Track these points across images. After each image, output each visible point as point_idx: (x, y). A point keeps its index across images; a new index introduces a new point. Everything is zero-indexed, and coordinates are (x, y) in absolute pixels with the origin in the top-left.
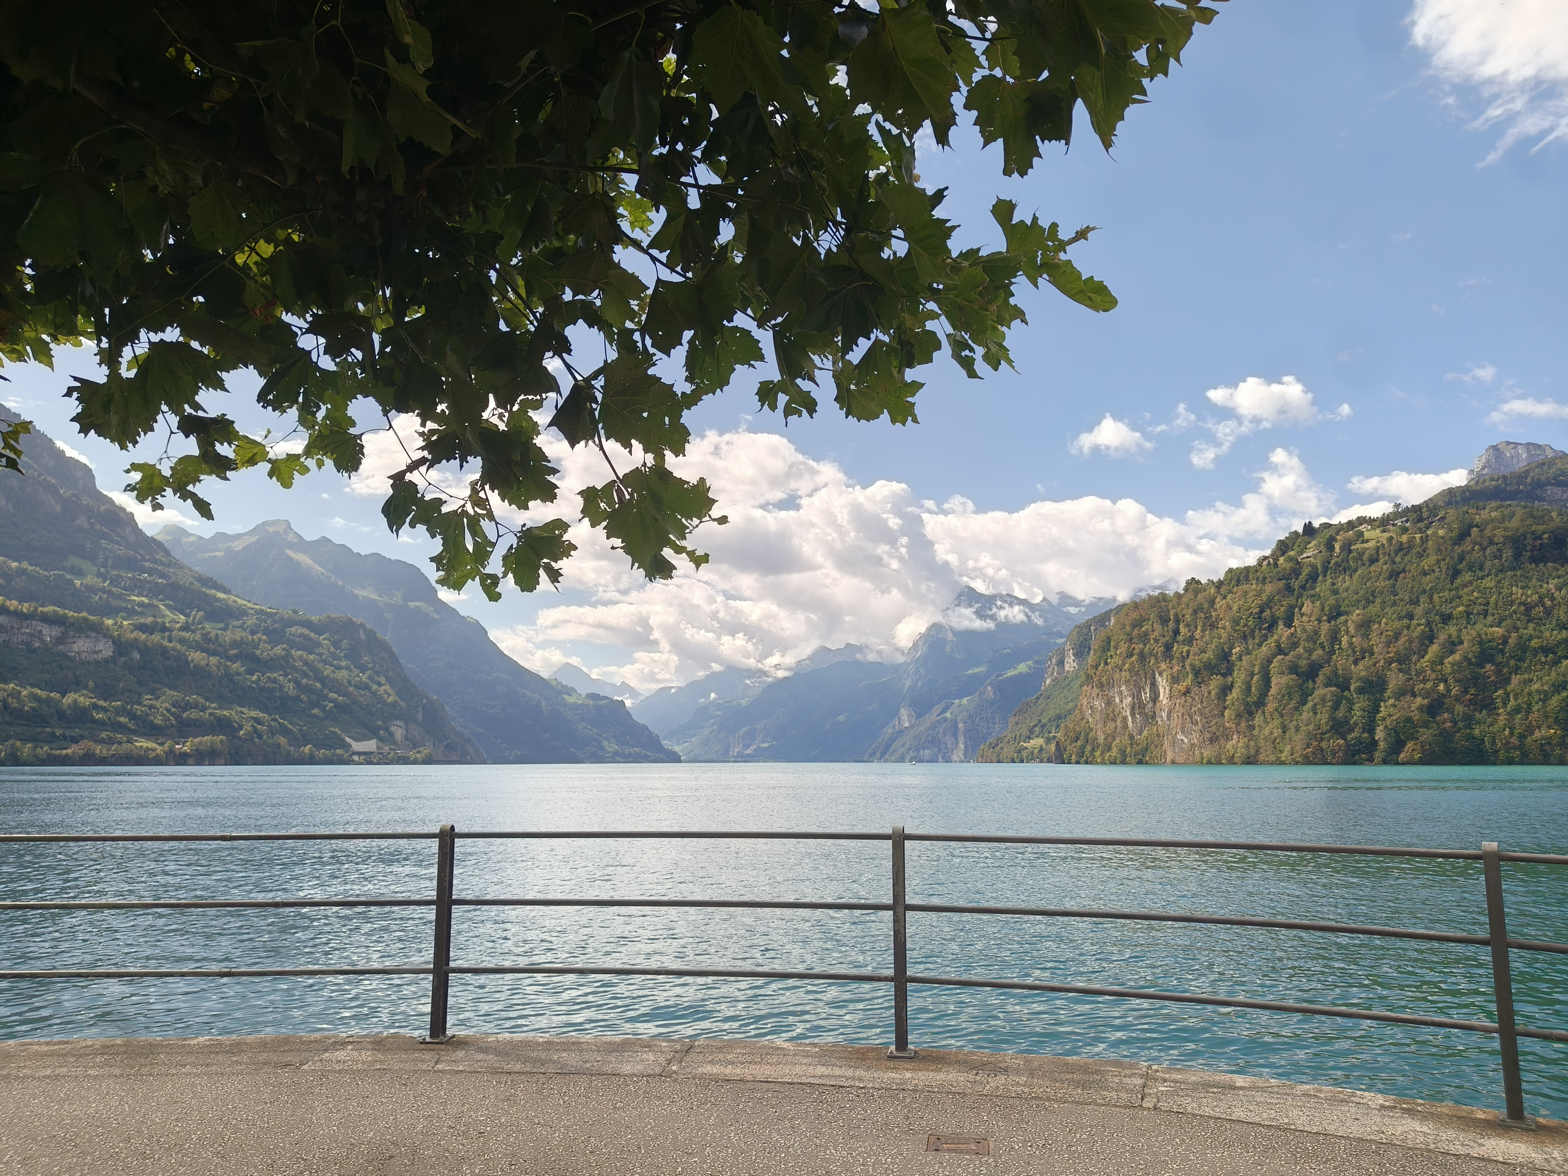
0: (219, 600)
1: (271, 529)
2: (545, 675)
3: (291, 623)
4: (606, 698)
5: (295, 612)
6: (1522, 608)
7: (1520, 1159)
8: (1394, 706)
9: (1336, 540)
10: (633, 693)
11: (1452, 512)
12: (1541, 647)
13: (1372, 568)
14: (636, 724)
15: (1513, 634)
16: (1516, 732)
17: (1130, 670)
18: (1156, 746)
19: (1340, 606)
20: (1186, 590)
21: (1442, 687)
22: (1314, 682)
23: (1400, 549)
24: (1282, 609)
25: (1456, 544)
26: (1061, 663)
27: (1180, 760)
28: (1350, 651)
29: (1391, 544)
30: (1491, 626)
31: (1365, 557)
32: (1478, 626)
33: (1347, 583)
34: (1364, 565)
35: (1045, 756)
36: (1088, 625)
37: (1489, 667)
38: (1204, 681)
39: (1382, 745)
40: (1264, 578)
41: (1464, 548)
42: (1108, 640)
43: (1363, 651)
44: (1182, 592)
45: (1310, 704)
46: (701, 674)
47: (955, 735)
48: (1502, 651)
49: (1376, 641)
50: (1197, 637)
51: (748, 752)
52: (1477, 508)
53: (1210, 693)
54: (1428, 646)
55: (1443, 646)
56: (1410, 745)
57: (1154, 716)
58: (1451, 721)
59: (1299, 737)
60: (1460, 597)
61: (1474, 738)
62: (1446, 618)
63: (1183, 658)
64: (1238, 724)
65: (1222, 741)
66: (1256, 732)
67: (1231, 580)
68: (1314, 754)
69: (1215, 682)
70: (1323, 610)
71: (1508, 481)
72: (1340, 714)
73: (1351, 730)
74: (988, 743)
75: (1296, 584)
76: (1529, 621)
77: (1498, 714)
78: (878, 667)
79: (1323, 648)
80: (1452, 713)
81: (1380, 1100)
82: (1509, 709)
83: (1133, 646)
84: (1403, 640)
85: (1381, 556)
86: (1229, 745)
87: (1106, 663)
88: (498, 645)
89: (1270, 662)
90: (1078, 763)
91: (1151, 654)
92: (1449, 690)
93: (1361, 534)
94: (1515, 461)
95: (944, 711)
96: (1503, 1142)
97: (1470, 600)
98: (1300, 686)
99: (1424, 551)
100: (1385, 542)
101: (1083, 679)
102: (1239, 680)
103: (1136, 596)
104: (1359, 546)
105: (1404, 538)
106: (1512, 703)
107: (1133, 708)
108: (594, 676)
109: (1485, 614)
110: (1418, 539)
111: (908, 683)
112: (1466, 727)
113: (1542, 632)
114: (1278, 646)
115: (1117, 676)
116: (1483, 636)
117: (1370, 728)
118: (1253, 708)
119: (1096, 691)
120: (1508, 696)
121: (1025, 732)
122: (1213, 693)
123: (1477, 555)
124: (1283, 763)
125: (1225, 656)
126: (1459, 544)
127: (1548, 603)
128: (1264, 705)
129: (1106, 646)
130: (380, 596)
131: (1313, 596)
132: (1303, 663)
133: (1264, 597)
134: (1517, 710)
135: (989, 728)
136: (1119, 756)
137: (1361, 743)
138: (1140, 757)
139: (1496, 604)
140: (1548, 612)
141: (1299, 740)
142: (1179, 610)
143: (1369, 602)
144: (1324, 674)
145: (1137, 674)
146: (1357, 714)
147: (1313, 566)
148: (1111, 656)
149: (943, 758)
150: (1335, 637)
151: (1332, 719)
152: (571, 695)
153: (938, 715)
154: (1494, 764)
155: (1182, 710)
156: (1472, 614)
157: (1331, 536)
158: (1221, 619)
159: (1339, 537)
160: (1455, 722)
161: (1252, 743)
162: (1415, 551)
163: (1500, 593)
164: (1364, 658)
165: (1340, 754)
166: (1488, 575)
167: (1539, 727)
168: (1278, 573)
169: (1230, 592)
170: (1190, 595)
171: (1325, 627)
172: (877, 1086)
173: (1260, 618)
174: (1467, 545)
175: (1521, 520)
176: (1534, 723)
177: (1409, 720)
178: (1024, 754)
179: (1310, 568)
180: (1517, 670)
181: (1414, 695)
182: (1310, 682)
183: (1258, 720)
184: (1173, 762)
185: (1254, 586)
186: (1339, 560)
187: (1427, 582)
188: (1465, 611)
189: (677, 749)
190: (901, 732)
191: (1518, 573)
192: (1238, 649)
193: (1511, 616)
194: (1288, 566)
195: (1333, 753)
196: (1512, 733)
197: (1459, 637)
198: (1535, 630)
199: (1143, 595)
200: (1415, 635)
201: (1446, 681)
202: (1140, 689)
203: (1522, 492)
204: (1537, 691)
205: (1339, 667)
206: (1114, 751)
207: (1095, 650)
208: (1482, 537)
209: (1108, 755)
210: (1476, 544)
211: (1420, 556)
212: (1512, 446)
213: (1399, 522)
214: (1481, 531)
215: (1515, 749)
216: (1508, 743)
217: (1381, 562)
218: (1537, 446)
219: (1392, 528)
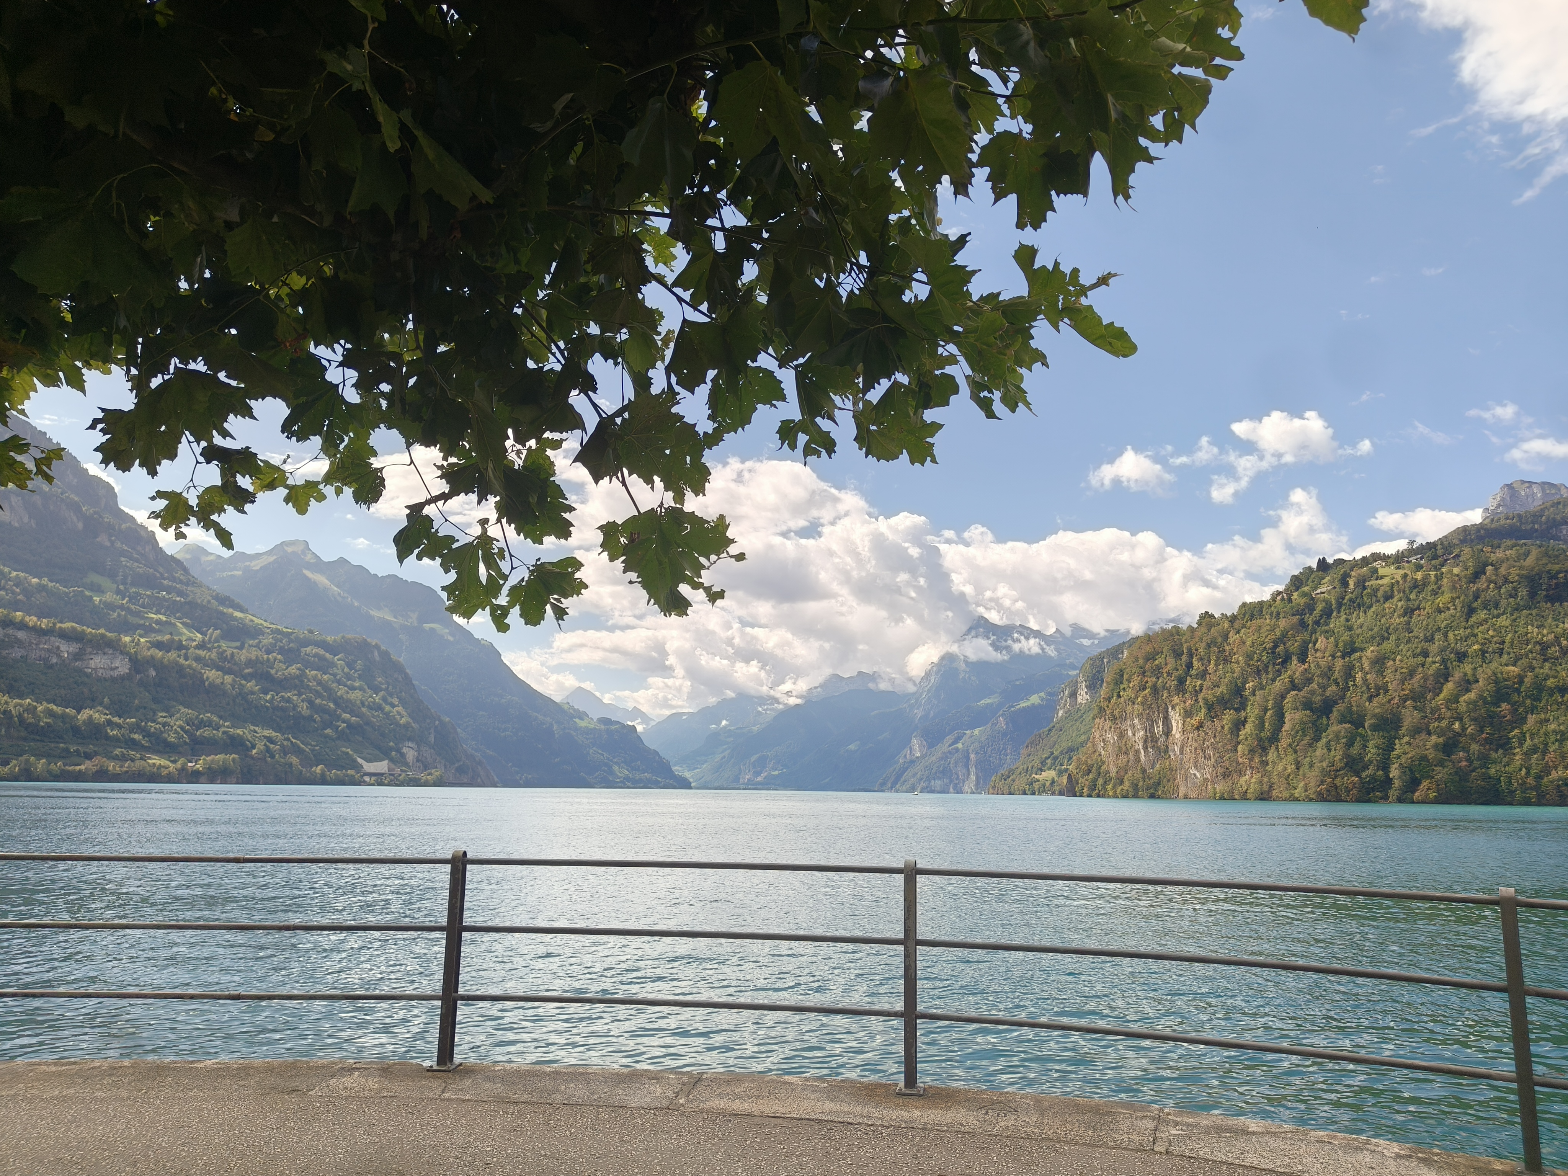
0: (236, 619)
1: (289, 550)
2: (557, 699)
3: (307, 643)
4: (618, 722)
5: (311, 632)
6: (1538, 647)
8: (1408, 743)
9: (1350, 576)
10: (645, 718)
11: (1467, 551)
12: (1557, 687)
13: (1387, 605)
14: (648, 750)
15: (1529, 674)
16: (1533, 772)
17: (1143, 703)
18: (1169, 780)
19: (1355, 643)
20: (1200, 623)
21: (1457, 725)
22: (1328, 718)
23: (1415, 586)
24: (1296, 644)
25: (1471, 582)
26: (1074, 695)
27: (1193, 795)
28: (1364, 688)
29: (1405, 581)
30: (1507, 665)
31: (1380, 594)
32: (1494, 665)
33: (1362, 620)
34: (1378, 601)
35: (1057, 788)
36: (1101, 657)
37: (1504, 706)
38: (1217, 715)
39: (1397, 783)
40: (1278, 614)
41: (1479, 586)
42: (1121, 673)
43: (1378, 688)
44: (1195, 626)
45: (1324, 741)
47: (967, 766)
48: (1518, 691)
49: (1390, 677)
50: (1210, 671)
51: (759, 779)
52: (1492, 546)
53: (1223, 727)
54: (1443, 684)
55: (1458, 684)
56: (1425, 784)
57: (1166, 751)
58: (1467, 760)
59: (1313, 773)
60: (1475, 635)
61: (1490, 778)
62: (1462, 657)
63: (1196, 692)
64: (1251, 760)
65: (1235, 776)
66: (1269, 768)
67: (1244, 615)
68: (1328, 791)
69: (1228, 717)
70: (1337, 646)
71: (1523, 520)
72: (1355, 751)
73: (1366, 767)
74: (999, 774)
75: (1310, 620)
76: (1545, 660)
77: (1514, 754)
78: (890, 696)
79: (1337, 684)
80: (1468, 752)
81: (1396, 1148)
82: (1525, 748)
83: (1146, 679)
84: (1418, 677)
85: (1396, 593)
86: (1243, 780)
87: (1119, 696)
88: (512, 668)
89: (1283, 697)
90: (1089, 796)
91: (1164, 687)
92: (1464, 729)
93: (1375, 571)
94: (1530, 500)
95: (955, 742)
97: (1485, 639)
98: (1314, 723)
99: (1439, 588)
100: (1399, 579)
101: (1096, 711)
102: (1252, 715)
103: (1149, 629)
104: (1373, 582)
105: (1419, 575)
106: (1529, 742)
107: (1145, 742)
108: (606, 701)
109: (1501, 653)
110: (1433, 577)
111: (921, 712)
112: (1481, 767)
113: (1558, 672)
114: (1292, 682)
115: (1129, 709)
116: (1499, 675)
117: (1386, 767)
118: (1267, 744)
119: (1108, 723)
120: (1524, 736)
121: (1037, 763)
122: (1226, 727)
123: (1492, 593)
124: (1297, 800)
125: (1238, 691)
126: (1474, 583)
127: (1564, 643)
128: (1278, 740)
129: (1119, 678)
130: (395, 617)
131: (1327, 632)
132: (1317, 699)
133: (1278, 632)
134: (1534, 750)
135: (1000, 759)
136: (1131, 789)
137: (1376, 781)
138: (1152, 791)
139: (1512, 643)
140: (1564, 652)
141: (1313, 776)
142: (1192, 643)
143: (1384, 639)
144: (1338, 711)
145: (1150, 707)
146: (1372, 752)
147: (1328, 602)
148: (1124, 689)
149: (954, 789)
150: (1349, 673)
151: (1346, 755)
152: (582, 719)
153: (950, 746)
154: (1510, 804)
155: (1195, 744)
156: (1487, 652)
157: (1345, 572)
158: (1235, 654)
159: (1353, 574)
160: (1469, 760)
161: (1266, 779)
162: (1430, 588)
163: (1516, 632)
164: (1378, 695)
165: (1355, 791)
166: (1503, 614)
167: (1556, 768)
168: (1292, 608)
169: (1244, 626)
170: (1204, 629)
171: (1339, 663)
172: (886, 1124)
173: (1274, 653)
174: (1482, 583)
175: (1537, 559)
176: (1551, 764)
177: (1424, 758)
178: (1036, 786)
179: (1324, 604)
180: (1533, 710)
181: (1429, 733)
182: (1324, 718)
183: (1272, 755)
184: (1186, 797)
185: (1268, 621)
186: (1353, 596)
187: (1442, 620)
188: (1480, 650)
189: (687, 775)
190: (912, 762)
191: (1534, 612)
192: (1251, 684)
193: (1527, 655)
194: (1302, 601)
195: (1348, 791)
196: (1528, 773)
197: (1474, 675)
198: (1551, 669)
199: (1157, 628)
200: (1431, 672)
201: (1460, 719)
202: (1153, 723)
203: (1536, 530)
204: (1554, 731)
205: (1354, 704)
206: (1127, 785)
207: (1107, 682)
208: (1497, 575)
209: (1120, 788)
210: (1491, 582)
211: (1435, 593)
212: (1527, 485)
213: (1413, 559)
214: (1496, 569)
215: (1531, 789)
216: (1525, 783)
217: (1395, 599)
218: (1552, 485)
219: (1406, 565)
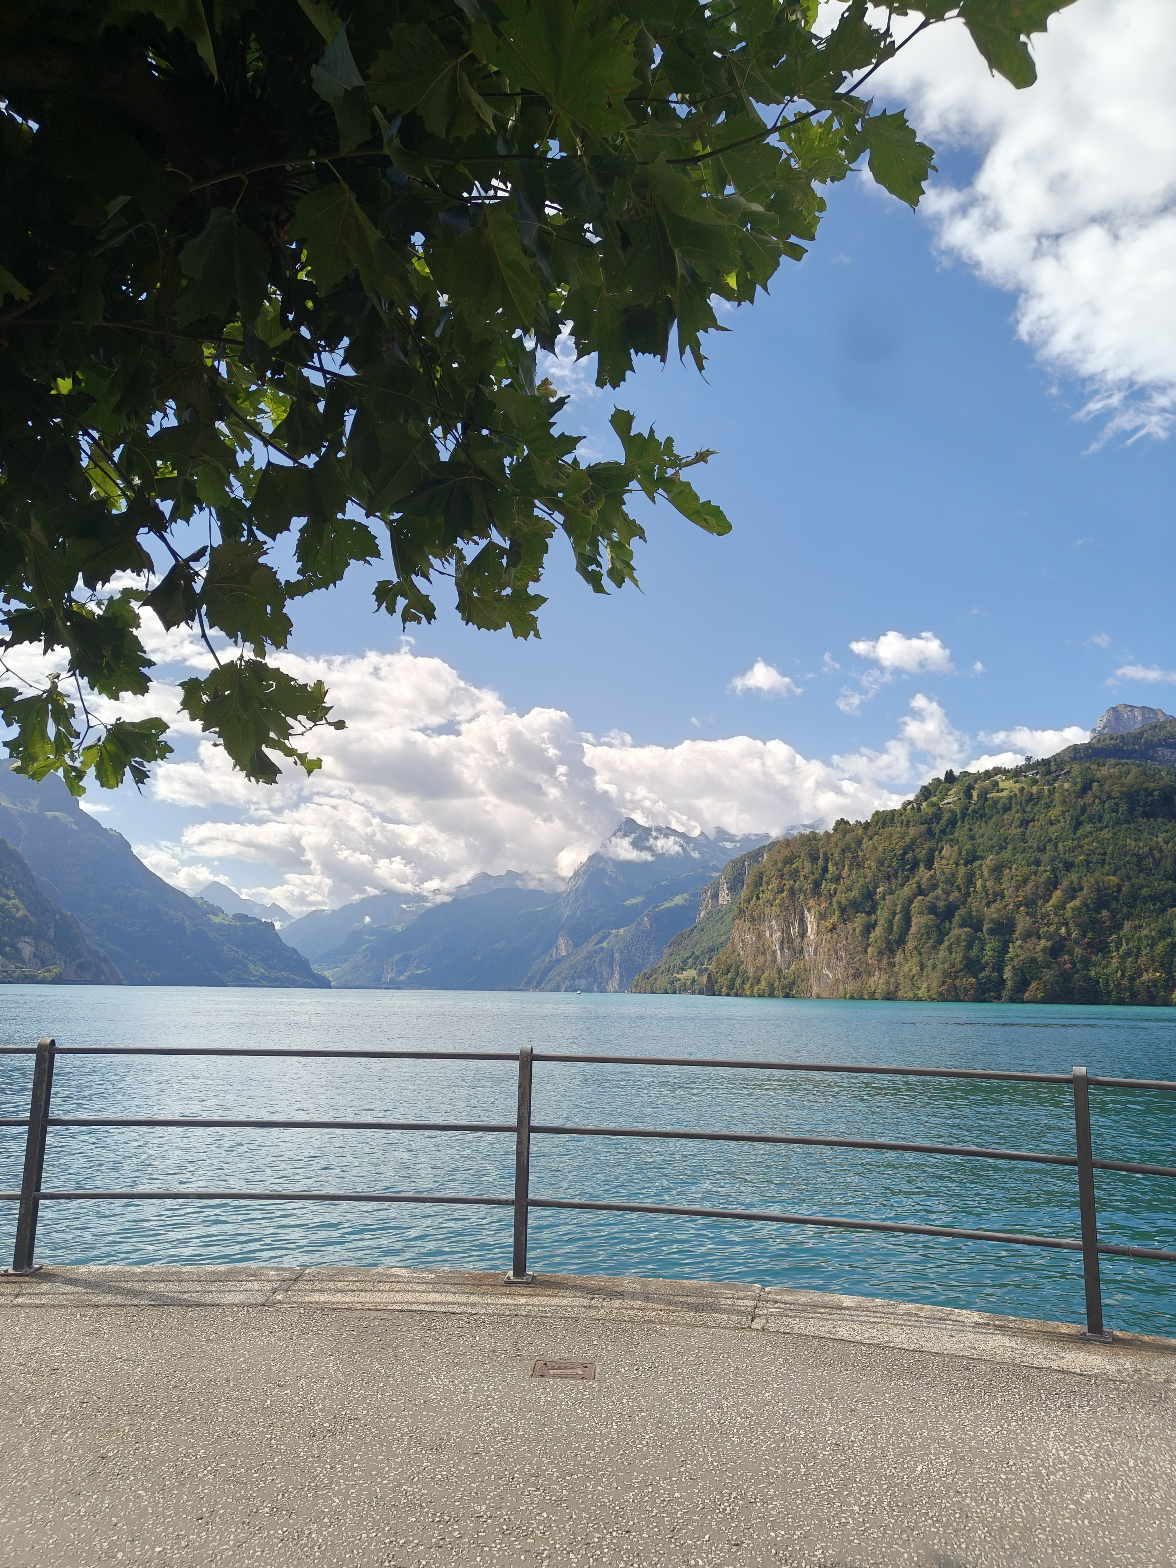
2: (190, 894)
4: (254, 919)
6: (1135, 859)
7: (1096, 1371)
8: (1021, 947)
9: (974, 788)
10: (282, 914)
11: (1076, 768)
12: (1150, 896)
13: (1005, 817)
14: (285, 948)
15: (1126, 883)
16: (1127, 974)
17: (780, 905)
18: (803, 981)
19: (976, 851)
20: (835, 829)
21: (1063, 930)
22: (951, 922)
23: (1031, 800)
24: (924, 852)
25: (1079, 797)
26: (715, 896)
27: (826, 994)
28: (984, 894)
29: (1022, 794)
30: (1108, 875)
31: (1000, 806)
32: (1097, 874)
33: (983, 829)
34: (998, 813)
35: (697, 987)
36: (742, 860)
37: (1105, 913)
38: (849, 918)
39: (1009, 984)
40: (908, 822)
41: (1086, 801)
42: (761, 875)
43: (996, 894)
44: (832, 832)
45: (946, 944)
46: (357, 897)
47: (611, 965)
48: (1116, 899)
49: (1007, 886)
50: (844, 875)
51: (402, 978)
52: (1098, 764)
53: (854, 930)
54: (1052, 892)
55: (1065, 891)
56: (1034, 985)
57: (801, 952)
58: (1071, 963)
59: (936, 975)
60: (1081, 847)
61: (1090, 979)
62: (1069, 866)
63: (831, 896)
64: (879, 961)
65: (865, 977)
66: (896, 969)
67: (877, 823)
68: (948, 991)
69: (860, 920)
70: (960, 854)
71: (1125, 741)
72: (973, 953)
73: (983, 969)
74: (642, 974)
75: (937, 828)
76: (1140, 871)
77: (1112, 957)
78: (537, 896)
79: (960, 890)
80: (1072, 955)
81: (976, 1317)
82: (1121, 952)
83: (784, 882)
84: (1030, 885)
85: (1014, 805)
86: (872, 981)
87: (758, 898)
88: (142, 860)
89: (911, 902)
90: (728, 995)
91: (800, 890)
92: (1069, 933)
93: (996, 784)
94: (1132, 723)
95: (601, 941)
96: (1082, 1354)
97: (1090, 850)
98: (938, 927)
99: (1051, 802)
100: (1017, 792)
101: (736, 912)
102: (882, 919)
103: (788, 833)
104: (994, 795)
105: (1034, 789)
106: (1124, 946)
107: (782, 942)
108: (243, 897)
109: (1103, 863)
110: (1046, 791)
111: (567, 913)
112: (1083, 969)
113: (1151, 882)
114: (919, 887)
115: (767, 910)
116: (1101, 884)
117: (1000, 969)
118: (894, 946)
119: (748, 924)
120: (1121, 941)
121: (679, 963)
122: (858, 930)
123: (1096, 808)
124: (920, 999)
125: (869, 894)
126: (1082, 797)
127: (1157, 855)
128: (905, 943)
129: (758, 882)
130: (13, 804)
131: (952, 840)
132: (941, 904)
133: (908, 840)
134: (1128, 954)
135: (644, 959)
136: (767, 989)
137: (991, 982)
138: (787, 990)
139: (1113, 854)
140: (1157, 864)
141: (935, 977)
142: (828, 848)
143: (1002, 848)
144: (960, 915)
145: (787, 909)
146: (988, 955)
147: (952, 812)
148: (763, 891)
149: (598, 988)
150: (970, 880)
151: (966, 958)
152: (216, 915)
153: (595, 945)
154: (1107, 1004)
155: (828, 946)
156: (1091, 862)
157: (970, 784)
158: (867, 859)
159: (977, 786)
160: (1073, 964)
161: (892, 980)
162: (1043, 802)
163: (1116, 844)
164: (995, 901)
165: (972, 992)
166: (1106, 827)
167: (1147, 971)
168: (921, 817)
169: (876, 833)
170: (839, 835)
171: (962, 870)
172: (490, 1312)
173: (903, 859)
174: (1088, 799)
175: (1136, 778)
176: (1143, 967)
177: (1034, 960)
178: (677, 985)
179: (950, 814)
180: (1128, 917)
181: (1039, 938)
182: (947, 923)
183: (899, 957)
184: (818, 997)
185: (899, 829)
186: (976, 807)
187: (1054, 831)
188: (1085, 860)
189: (327, 973)
190: (558, 961)
191: (1132, 826)
192: (882, 889)
193: (1125, 865)
194: (931, 810)
195: (966, 990)
196: (1123, 975)
197: (1079, 883)
198: (1145, 879)
199: (795, 833)
200: (1042, 880)
201: (1067, 925)
202: (789, 924)
203: (1136, 751)
204: (1146, 936)
205: (973, 909)
206: (763, 985)
207: (748, 885)
208: (1101, 791)
209: (757, 988)
210: (1096, 797)
211: (1048, 806)
212: (1129, 709)
213: (1029, 774)
214: (1101, 786)
215: (1125, 990)
216: (1120, 984)
217: (1014, 810)
218: (1151, 710)
219: (1023, 778)
